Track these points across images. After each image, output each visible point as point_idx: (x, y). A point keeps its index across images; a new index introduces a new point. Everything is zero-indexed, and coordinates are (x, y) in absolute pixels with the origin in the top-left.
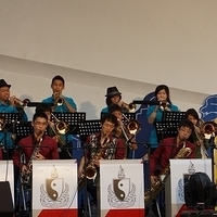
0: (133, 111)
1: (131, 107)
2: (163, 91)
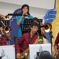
0: (7, 19)
1: (6, 17)
2: (26, 7)
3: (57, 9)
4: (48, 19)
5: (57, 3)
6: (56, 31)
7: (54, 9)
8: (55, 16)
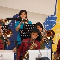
3: (57, 16)
4: (47, 26)
5: (58, 9)
6: (56, 37)
7: (54, 15)
8: (55, 23)
